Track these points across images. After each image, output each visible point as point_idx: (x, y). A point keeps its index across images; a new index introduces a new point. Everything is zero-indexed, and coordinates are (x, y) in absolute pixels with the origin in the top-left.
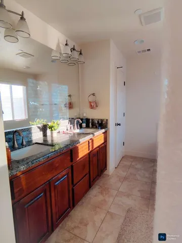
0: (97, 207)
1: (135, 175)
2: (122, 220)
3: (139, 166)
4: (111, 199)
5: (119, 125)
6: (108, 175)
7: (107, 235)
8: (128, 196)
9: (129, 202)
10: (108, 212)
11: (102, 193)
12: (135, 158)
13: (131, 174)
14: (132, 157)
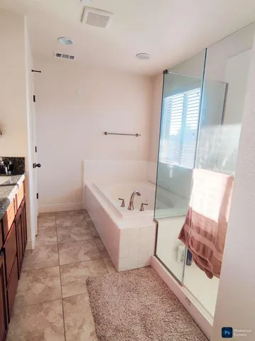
0: (42, 303)
1: (70, 236)
2: (87, 298)
3: (68, 223)
4: (57, 281)
5: (39, 166)
6: (31, 251)
7: (81, 327)
8: (76, 265)
9: (82, 273)
10: (63, 299)
11: (37, 280)
12: (56, 214)
13: (63, 236)
14: (51, 214)
